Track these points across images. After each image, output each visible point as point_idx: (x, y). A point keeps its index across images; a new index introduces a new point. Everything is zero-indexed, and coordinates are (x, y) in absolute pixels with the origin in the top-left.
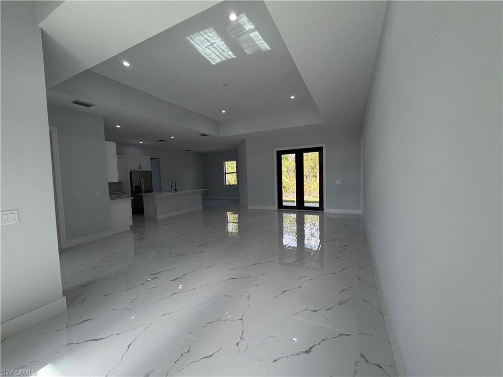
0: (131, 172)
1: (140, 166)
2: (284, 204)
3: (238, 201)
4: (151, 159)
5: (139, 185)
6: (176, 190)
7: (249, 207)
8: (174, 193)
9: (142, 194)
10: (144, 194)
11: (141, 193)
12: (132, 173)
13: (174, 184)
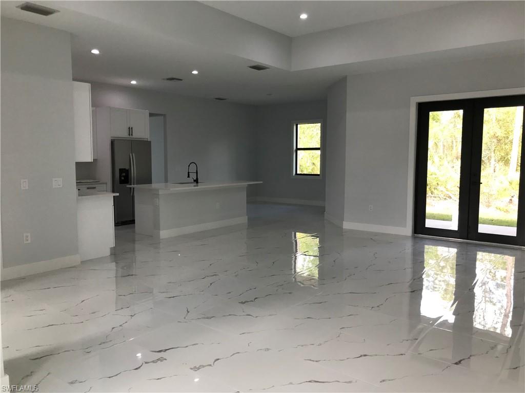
0: (113, 143)
1: (130, 130)
2: (429, 223)
3: (321, 211)
4: (151, 115)
5: (127, 167)
6: (196, 181)
7: (347, 225)
8: (192, 187)
9: (132, 186)
10: (135, 186)
11: (131, 184)
12: (116, 143)
13: (193, 168)
